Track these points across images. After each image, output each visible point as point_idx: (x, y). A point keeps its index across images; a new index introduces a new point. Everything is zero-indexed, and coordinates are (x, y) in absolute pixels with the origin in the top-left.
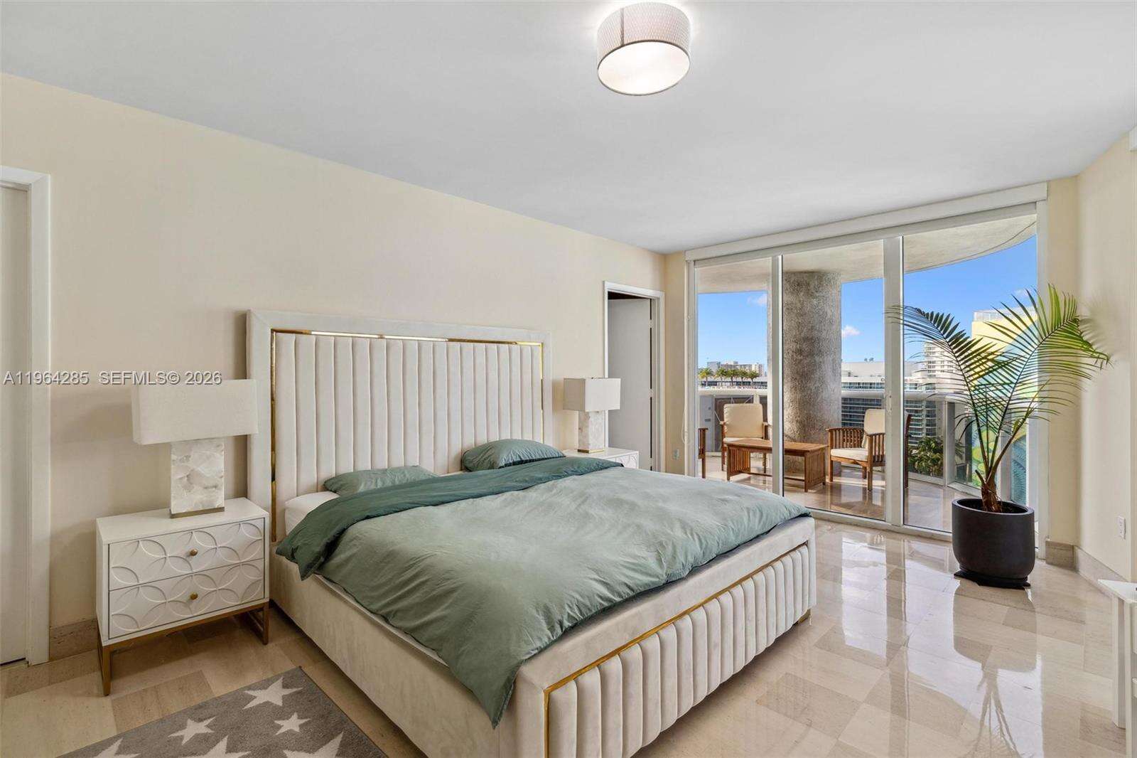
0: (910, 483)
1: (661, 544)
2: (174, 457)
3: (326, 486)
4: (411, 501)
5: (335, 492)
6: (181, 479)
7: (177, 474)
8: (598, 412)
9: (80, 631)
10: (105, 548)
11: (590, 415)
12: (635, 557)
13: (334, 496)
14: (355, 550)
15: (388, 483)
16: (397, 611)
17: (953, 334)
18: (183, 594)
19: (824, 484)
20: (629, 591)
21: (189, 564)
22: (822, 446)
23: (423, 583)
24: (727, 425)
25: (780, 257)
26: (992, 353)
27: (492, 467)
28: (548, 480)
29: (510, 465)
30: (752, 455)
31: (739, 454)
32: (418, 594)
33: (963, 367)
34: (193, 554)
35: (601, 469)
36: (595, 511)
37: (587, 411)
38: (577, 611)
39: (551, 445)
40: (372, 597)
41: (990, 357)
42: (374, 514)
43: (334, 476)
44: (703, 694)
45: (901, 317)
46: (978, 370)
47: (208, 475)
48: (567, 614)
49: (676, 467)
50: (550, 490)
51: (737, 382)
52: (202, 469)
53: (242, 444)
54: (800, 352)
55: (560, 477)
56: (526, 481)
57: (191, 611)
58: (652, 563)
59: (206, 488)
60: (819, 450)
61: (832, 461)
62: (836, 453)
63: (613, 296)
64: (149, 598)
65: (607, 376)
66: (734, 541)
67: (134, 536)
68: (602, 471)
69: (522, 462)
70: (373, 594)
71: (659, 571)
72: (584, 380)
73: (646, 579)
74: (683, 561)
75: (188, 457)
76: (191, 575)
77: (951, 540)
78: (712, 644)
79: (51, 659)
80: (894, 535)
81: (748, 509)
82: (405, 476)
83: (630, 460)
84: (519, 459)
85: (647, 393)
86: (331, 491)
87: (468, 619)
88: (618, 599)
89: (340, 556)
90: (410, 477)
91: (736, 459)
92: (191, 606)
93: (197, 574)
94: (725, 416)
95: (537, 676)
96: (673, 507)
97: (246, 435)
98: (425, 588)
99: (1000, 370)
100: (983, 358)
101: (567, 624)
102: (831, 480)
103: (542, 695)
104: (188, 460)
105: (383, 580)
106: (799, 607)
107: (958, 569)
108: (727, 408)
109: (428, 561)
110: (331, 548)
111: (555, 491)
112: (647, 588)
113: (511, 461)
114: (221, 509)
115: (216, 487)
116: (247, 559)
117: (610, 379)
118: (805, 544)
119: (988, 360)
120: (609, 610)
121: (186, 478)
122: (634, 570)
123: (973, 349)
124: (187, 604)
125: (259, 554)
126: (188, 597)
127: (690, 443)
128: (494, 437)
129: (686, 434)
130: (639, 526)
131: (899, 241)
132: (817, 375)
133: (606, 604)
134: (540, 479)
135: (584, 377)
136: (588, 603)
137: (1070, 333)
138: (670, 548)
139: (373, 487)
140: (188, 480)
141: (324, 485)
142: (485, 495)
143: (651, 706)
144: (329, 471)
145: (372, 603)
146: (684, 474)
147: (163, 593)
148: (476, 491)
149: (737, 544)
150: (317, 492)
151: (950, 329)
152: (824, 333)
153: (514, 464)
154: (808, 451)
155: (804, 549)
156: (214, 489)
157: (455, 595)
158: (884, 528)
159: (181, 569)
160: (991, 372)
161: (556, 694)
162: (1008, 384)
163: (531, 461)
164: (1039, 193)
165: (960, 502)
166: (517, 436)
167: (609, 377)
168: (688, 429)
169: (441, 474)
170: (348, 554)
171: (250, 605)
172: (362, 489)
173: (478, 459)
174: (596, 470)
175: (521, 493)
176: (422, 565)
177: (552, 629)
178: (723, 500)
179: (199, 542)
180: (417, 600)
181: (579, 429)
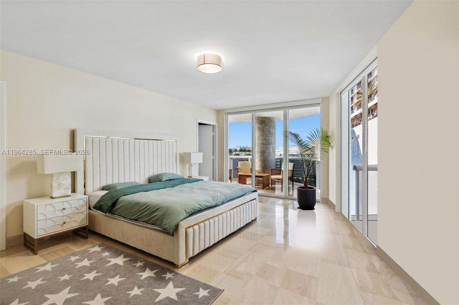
0: (294, 186)
1: (214, 197)
2: (54, 178)
3: (103, 189)
4: (138, 190)
5: (107, 190)
6: (56, 186)
7: (55, 184)
8: (195, 164)
9: (17, 239)
10: (36, 207)
11: (193, 165)
12: (208, 199)
13: (107, 191)
14: (124, 204)
15: (127, 186)
16: (141, 217)
17: (299, 140)
18: (61, 222)
19: (269, 187)
20: (205, 207)
21: (63, 212)
22: (268, 175)
23: (150, 208)
24: (239, 169)
25: (254, 114)
26: (308, 145)
27: (160, 181)
28: (180, 184)
29: (166, 181)
30: (247, 179)
31: (242, 177)
32: (148, 211)
33: (301, 149)
34: (64, 209)
35: (197, 181)
36: (196, 191)
37: (191, 163)
38: (192, 210)
39: (179, 174)
40: (132, 215)
41: (308, 146)
42: (127, 194)
43: (105, 185)
44: (225, 236)
45: (288, 135)
46: (304, 150)
47: (65, 184)
48: (189, 210)
49: (221, 180)
50: (181, 187)
51: (247, 154)
52: (63, 182)
53: (74, 174)
54: (263, 144)
55: (184, 184)
56: (173, 185)
57: (63, 227)
58: (212, 201)
59: (65, 189)
60: (267, 176)
61: (272, 180)
62: (273, 177)
63: (200, 124)
64: (50, 223)
65: (198, 152)
66: (234, 197)
67: (46, 203)
68: (197, 182)
69: (170, 180)
70: (131, 215)
71: (213, 202)
72: (190, 153)
73: (210, 204)
74: (220, 200)
75: (59, 178)
76: (63, 216)
77: (297, 199)
78: (228, 223)
79: (7, 248)
80: (285, 199)
81: (239, 189)
82: (132, 184)
83: (206, 179)
84: (169, 179)
85: (212, 157)
86: (105, 190)
87: (164, 214)
88: (203, 208)
89: (117, 206)
90: (133, 185)
91: (242, 179)
92: (63, 226)
93: (66, 216)
94: (239, 165)
95: (183, 225)
96: (218, 189)
97: (75, 172)
98: (150, 209)
99: (309, 150)
100: (305, 147)
101: (190, 213)
102: (271, 186)
103: (184, 229)
104: (59, 180)
105: (135, 210)
106: (253, 216)
107: (298, 206)
108: (239, 163)
109: (150, 203)
110: (114, 204)
111: (183, 187)
112: (210, 206)
113: (167, 180)
114: (70, 196)
115: (68, 188)
116: (82, 210)
117: (199, 153)
118: (255, 199)
119: (307, 147)
120: (200, 211)
121: (58, 186)
122: (206, 202)
123: (303, 144)
124: (62, 225)
125: (85, 209)
126: (62, 223)
127: (227, 174)
128: (160, 172)
129: (225, 171)
130: (208, 194)
131: (287, 111)
132: (268, 152)
133: (200, 209)
134: (178, 184)
135: (191, 152)
136: (195, 208)
137: (326, 140)
138: (217, 197)
139: (122, 188)
140: (59, 186)
141: (102, 188)
142: (161, 189)
143: (211, 236)
144: (104, 184)
145: (131, 217)
146: (224, 182)
147: (54, 222)
148: (158, 188)
149: (235, 197)
150: (100, 191)
151: (298, 138)
152: (270, 138)
153: (168, 180)
154: (263, 176)
155: (255, 200)
156: (67, 189)
157: (160, 209)
158: (283, 198)
159: (61, 214)
160: (307, 151)
161: (188, 230)
162: (311, 154)
163: (173, 179)
164: (320, 101)
165: (299, 188)
166: (168, 172)
167: (199, 152)
168: (226, 170)
169: (142, 183)
170: (121, 205)
171: (82, 226)
172: (118, 188)
173: (155, 179)
174: (195, 182)
175: (172, 188)
176: (148, 204)
177: (187, 214)
178: (233, 187)
179: (66, 205)
180: (148, 213)
181: (189, 169)
